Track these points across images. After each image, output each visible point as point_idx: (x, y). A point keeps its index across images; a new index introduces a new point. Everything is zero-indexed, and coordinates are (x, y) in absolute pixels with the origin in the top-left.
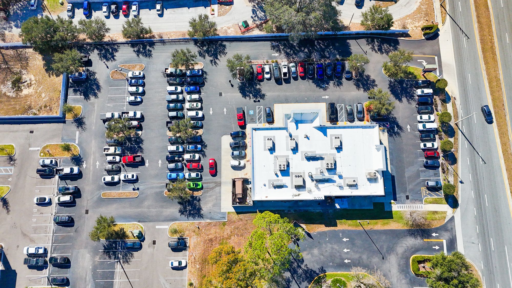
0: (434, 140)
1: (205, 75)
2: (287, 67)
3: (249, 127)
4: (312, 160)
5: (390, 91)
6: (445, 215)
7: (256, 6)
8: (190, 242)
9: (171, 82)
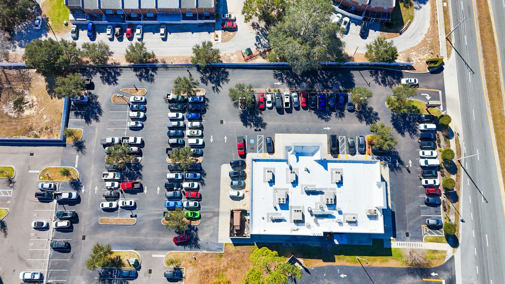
0: (436, 177)
1: (206, 102)
2: (289, 97)
3: (250, 156)
4: (312, 194)
5: (393, 124)
6: (445, 254)
7: (260, 33)
8: (186, 273)
9: (172, 108)
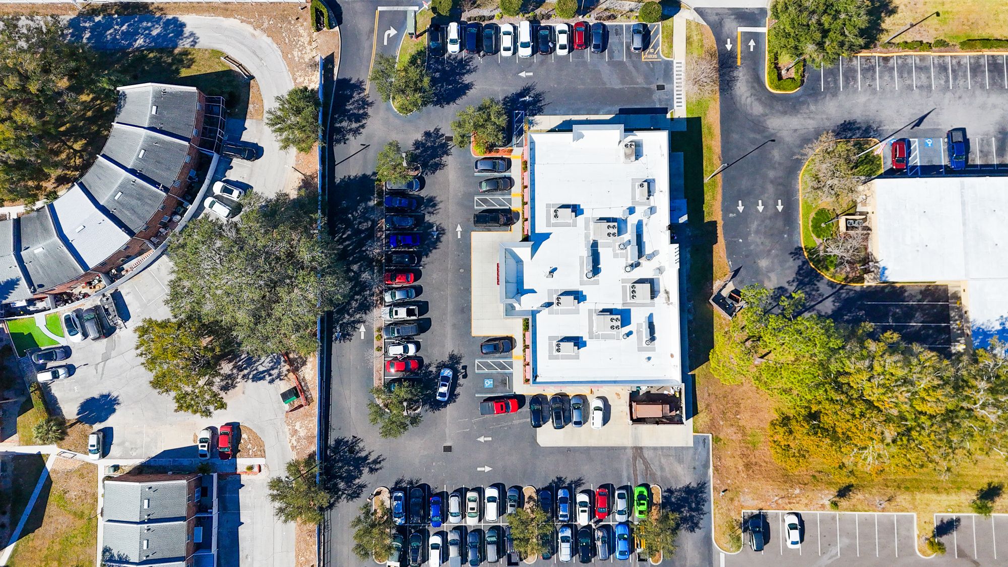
0: (551, 29)
1: (404, 485)
2: (395, 309)
3: (519, 388)
4: (598, 264)
5: (448, 103)
6: (693, 23)
8: (750, 507)
9: (419, 559)
